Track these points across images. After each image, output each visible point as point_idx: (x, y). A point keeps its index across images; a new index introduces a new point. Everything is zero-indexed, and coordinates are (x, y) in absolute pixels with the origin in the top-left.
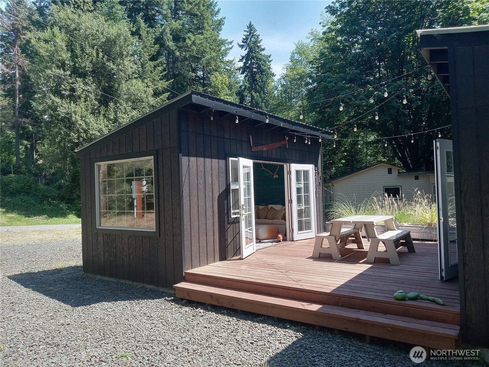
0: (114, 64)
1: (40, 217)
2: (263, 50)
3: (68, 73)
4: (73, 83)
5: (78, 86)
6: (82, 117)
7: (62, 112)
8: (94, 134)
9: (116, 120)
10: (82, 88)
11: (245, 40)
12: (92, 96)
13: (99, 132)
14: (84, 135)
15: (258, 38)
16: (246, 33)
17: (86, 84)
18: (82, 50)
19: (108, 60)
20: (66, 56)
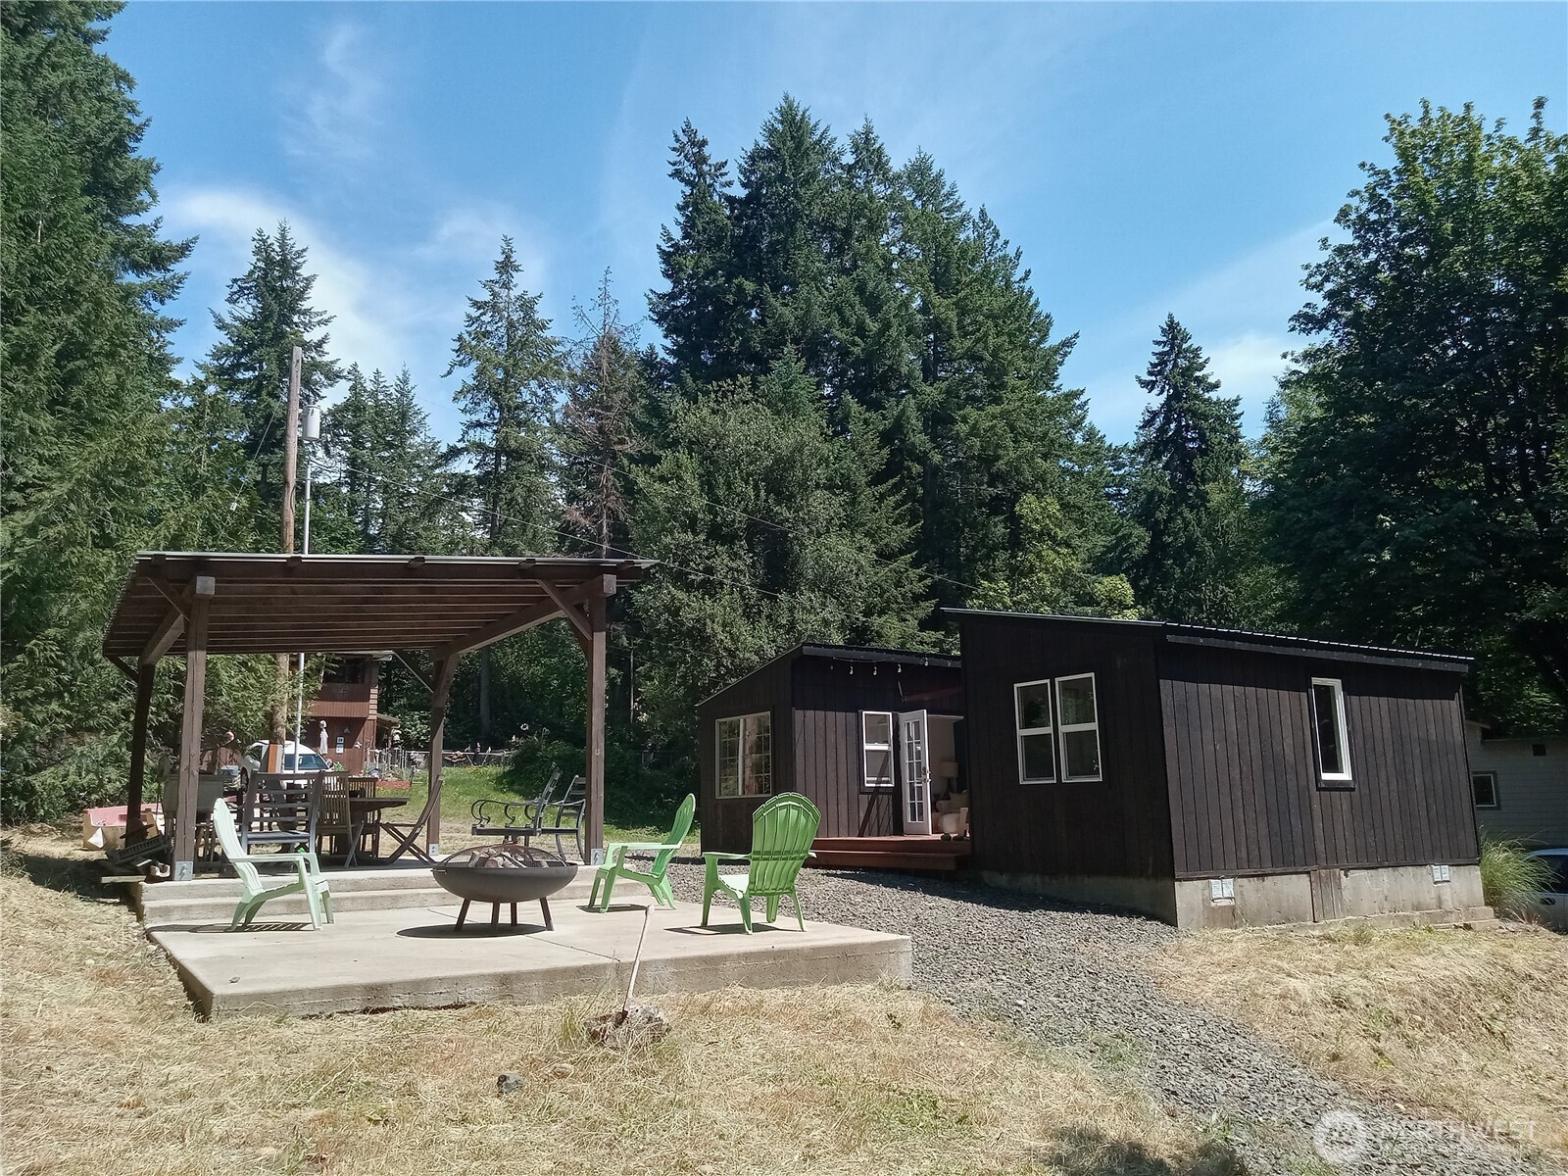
0: (789, 509)
1: (644, 830)
2: (1216, 386)
3: (702, 537)
4: (708, 558)
5: (718, 562)
6: (724, 625)
7: (688, 617)
8: (747, 660)
9: (791, 627)
10: (727, 566)
11: (1158, 368)
12: (746, 580)
13: (757, 654)
14: (727, 662)
15: (1197, 356)
16: (1159, 349)
17: (734, 556)
18: (729, 485)
19: (778, 503)
20: (698, 503)
